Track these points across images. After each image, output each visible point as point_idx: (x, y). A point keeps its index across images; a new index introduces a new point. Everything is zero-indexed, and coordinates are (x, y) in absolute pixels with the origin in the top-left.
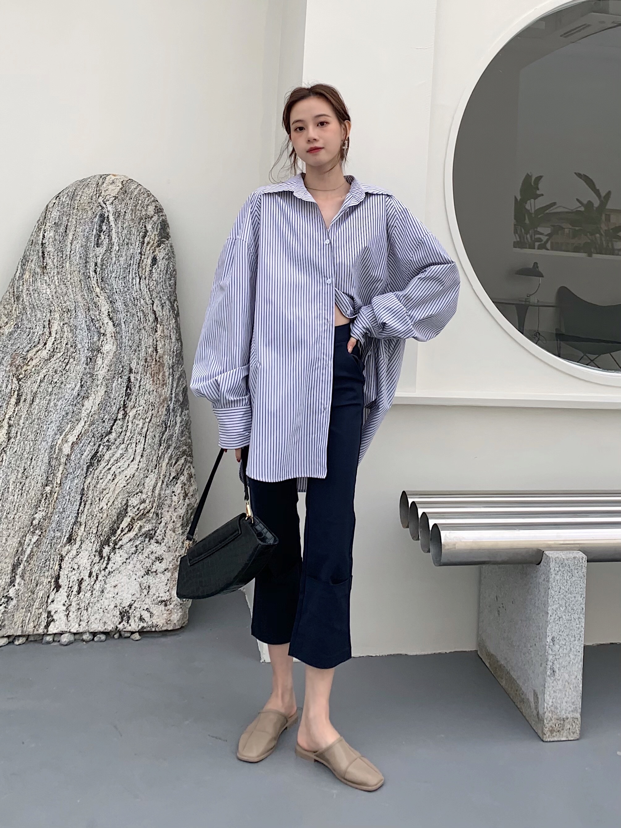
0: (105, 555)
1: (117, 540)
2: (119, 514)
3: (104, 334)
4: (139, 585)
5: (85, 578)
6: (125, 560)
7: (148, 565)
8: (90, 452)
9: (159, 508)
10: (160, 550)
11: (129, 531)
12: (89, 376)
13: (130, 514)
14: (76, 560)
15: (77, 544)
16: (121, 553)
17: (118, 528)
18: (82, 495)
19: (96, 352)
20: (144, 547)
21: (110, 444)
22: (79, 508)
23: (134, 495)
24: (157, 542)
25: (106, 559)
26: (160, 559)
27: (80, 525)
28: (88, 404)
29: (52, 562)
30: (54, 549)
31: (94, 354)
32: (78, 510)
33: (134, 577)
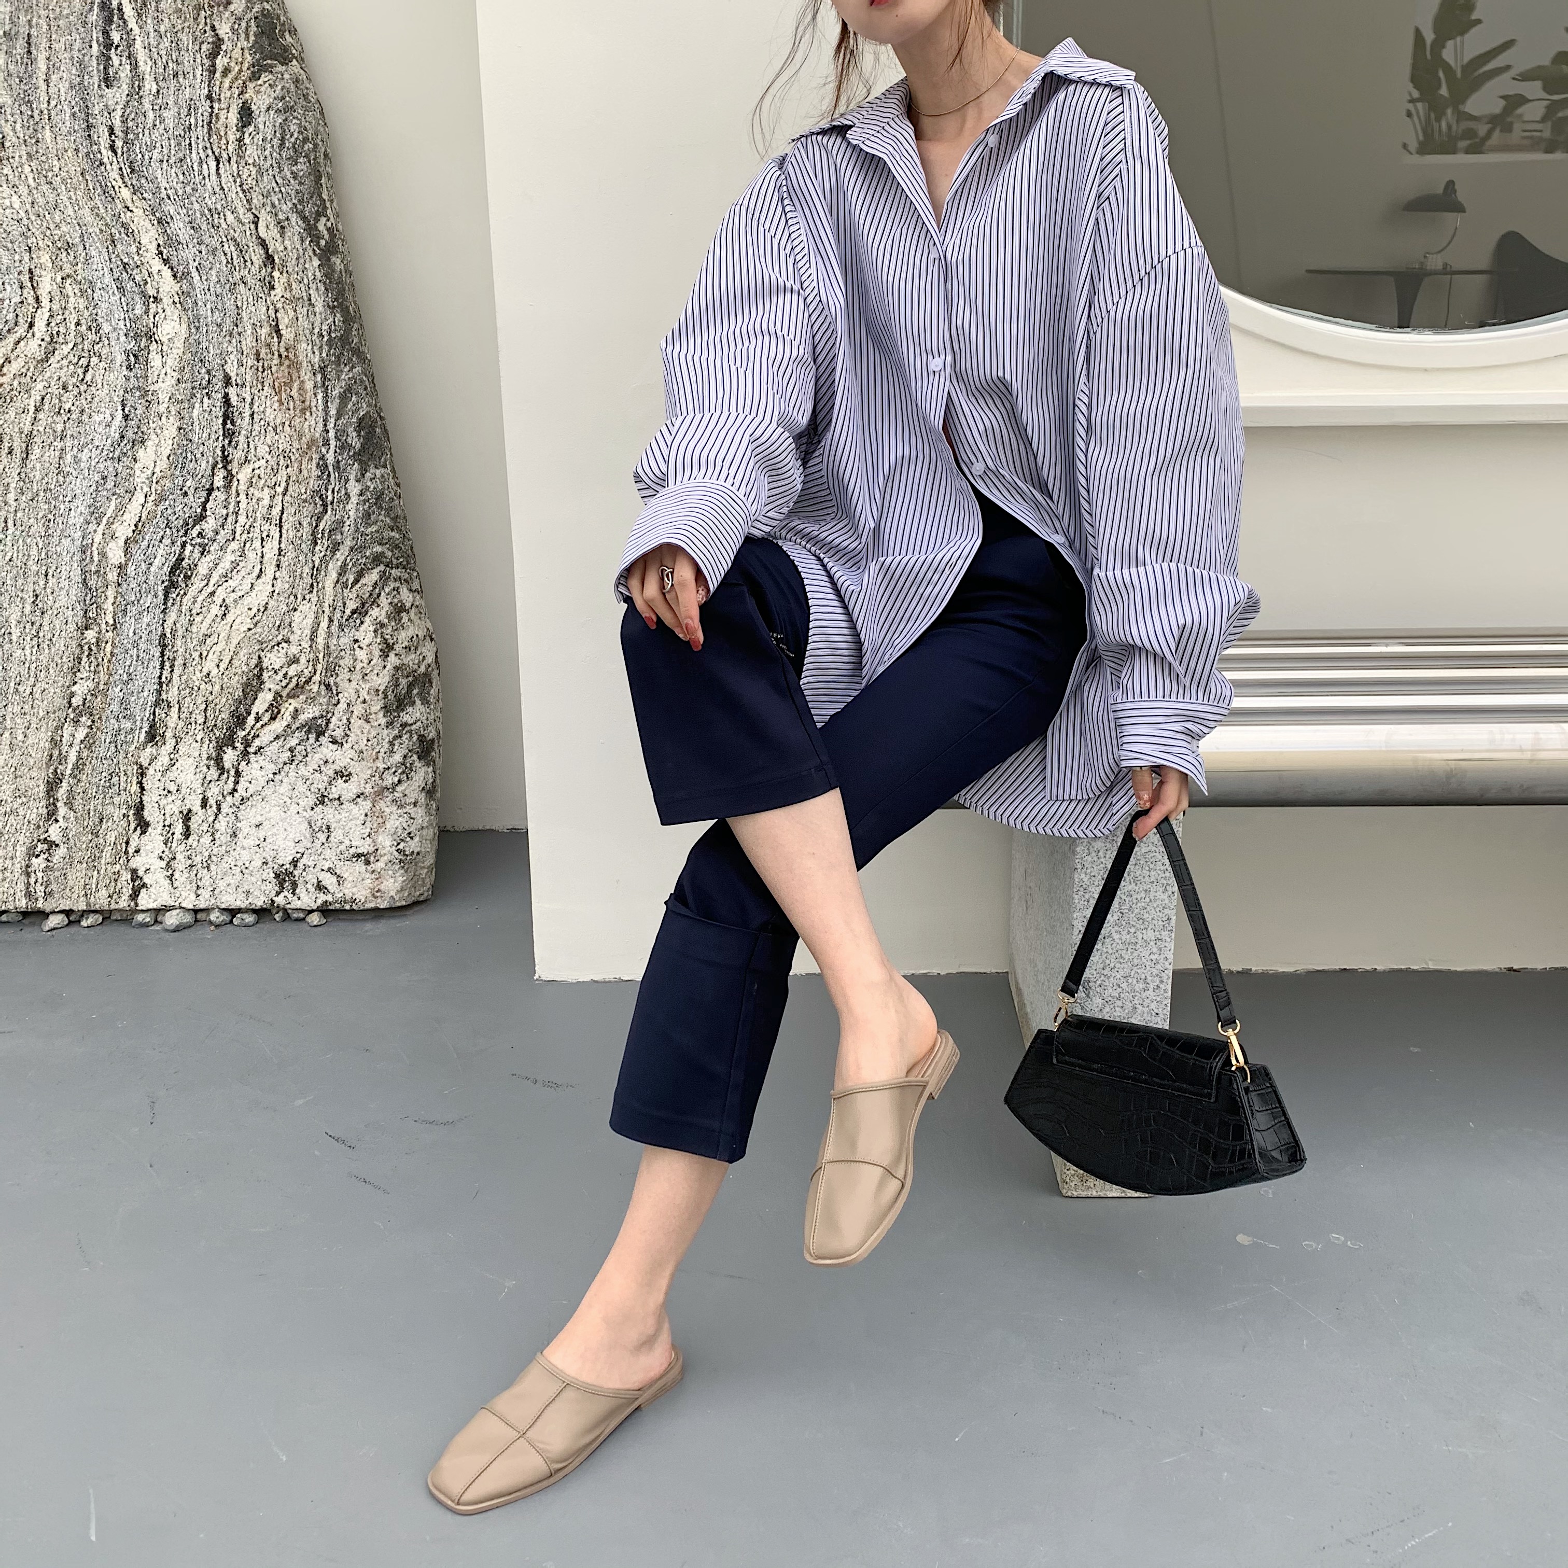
0: (227, 765)
1: (250, 737)
2: (247, 685)
3: (155, 298)
4: (306, 824)
5: (194, 809)
6: (271, 776)
7: (320, 786)
8: (166, 559)
9: (329, 674)
10: (342, 757)
11: (273, 718)
12: (138, 394)
13: (267, 685)
14: (171, 775)
15: (167, 744)
16: (262, 763)
17: (249, 714)
18: (164, 647)
19: (144, 340)
20: (309, 750)
21: (206, 541)
22: (161, 673)
23: (273, 647)
24: (334, 742)
25: (232, 773)
26: (343, 775)
27: (169, 707)
28: (145, 456)
29: (123, 778)
30: (122, 755)
31: (142, 346)
32: (160, 677)
33: (294, 808)
